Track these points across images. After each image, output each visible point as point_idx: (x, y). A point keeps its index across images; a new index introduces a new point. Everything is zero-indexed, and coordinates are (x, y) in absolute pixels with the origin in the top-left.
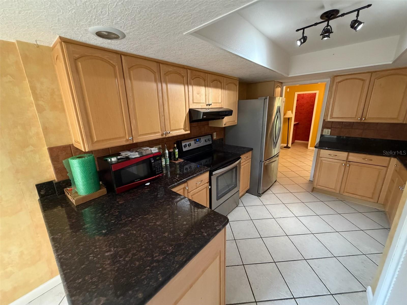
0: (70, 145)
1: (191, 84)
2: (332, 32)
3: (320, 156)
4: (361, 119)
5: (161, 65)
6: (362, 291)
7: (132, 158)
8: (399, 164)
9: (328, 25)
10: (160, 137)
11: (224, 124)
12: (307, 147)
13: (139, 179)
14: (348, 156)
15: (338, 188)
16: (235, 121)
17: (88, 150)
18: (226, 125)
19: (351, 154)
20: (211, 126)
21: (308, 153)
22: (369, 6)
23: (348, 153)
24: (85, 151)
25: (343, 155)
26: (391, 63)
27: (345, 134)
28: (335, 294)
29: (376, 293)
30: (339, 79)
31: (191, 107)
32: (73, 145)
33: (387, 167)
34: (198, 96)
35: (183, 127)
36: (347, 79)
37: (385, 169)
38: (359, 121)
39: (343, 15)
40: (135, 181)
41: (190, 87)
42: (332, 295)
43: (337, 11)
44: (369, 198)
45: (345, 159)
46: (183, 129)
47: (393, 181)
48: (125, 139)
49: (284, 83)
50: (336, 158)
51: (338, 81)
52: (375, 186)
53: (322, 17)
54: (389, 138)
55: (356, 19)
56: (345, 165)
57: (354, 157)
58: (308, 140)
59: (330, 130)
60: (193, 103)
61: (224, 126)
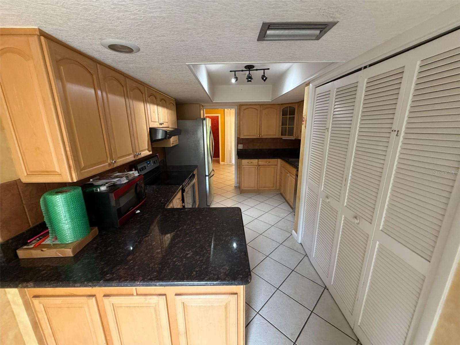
0: (15, 180)
1: (148, 102)
2: (252, 79)
3: (243, 165)
4: (259, 136)
5: (127, 79)
6: (291, 235)
7: (123, 184)
8: (282, 161)
9: (249, 74)
10: (133, 159)
11: (171, 144)
12: (219, 162)
13: (132, 208)
14: (258, 161)
15: (256, 186)
16: (177, 141)
17: (77, 179)
18: (173, 145)
19: (260, 160)
20: (154, 147)
21: (221, 167)
22: (268, 69)
23: (258, 160)
24: (72, 181)
25: (255, 161)
26: (270, 101)
27: (251, 147)
28: (282, 243)
29: (298, 233)
30: (245, 107)
31: (151, 126)
32: (21, 180)
33: (277, 165)
34: (154, 114)
35: (147, 148)
36: (248, 108)
37: (276, 166)
38: (259, 137)
39: (257, 70)
40: (130, 209)
41: (148, 105)
42: (281, 244)
43: (253, 67)
44: (272, 187)
45: (257, 164)
46: (147, 150)
47: (281, 173)
48: (107, 164)
49: (204, 106)
50: (252, 164)
51: (243, 109)
52: (274, 179)
53: (246, 67)
54: (273, 148)
55: (263, 74)
56: (258, 168)
57: (262, 162)
58: (219, 157)
59: (242, 145)
60: (152, 121)
61: (171, 146)
